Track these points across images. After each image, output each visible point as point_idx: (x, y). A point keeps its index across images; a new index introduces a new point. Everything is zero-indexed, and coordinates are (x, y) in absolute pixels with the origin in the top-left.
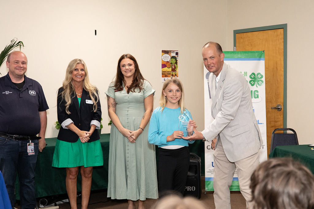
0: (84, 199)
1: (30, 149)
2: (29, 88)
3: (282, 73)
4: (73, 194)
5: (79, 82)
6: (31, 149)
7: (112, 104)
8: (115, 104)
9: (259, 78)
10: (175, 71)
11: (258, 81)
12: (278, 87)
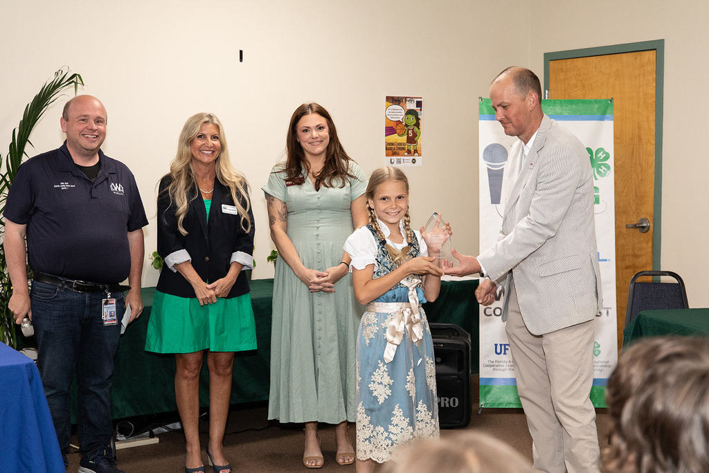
0: (215, 423)
1: (108, 311)
2: (109, 179)
3: (652, 148)
4: (191, 412)
5: (208, 164)
6: (110, 312)
7: (280, 214)
8: (285, 214)
9: (601, 161)
10: (415, 142)
11: (599, 166)
12: (642, 180)
